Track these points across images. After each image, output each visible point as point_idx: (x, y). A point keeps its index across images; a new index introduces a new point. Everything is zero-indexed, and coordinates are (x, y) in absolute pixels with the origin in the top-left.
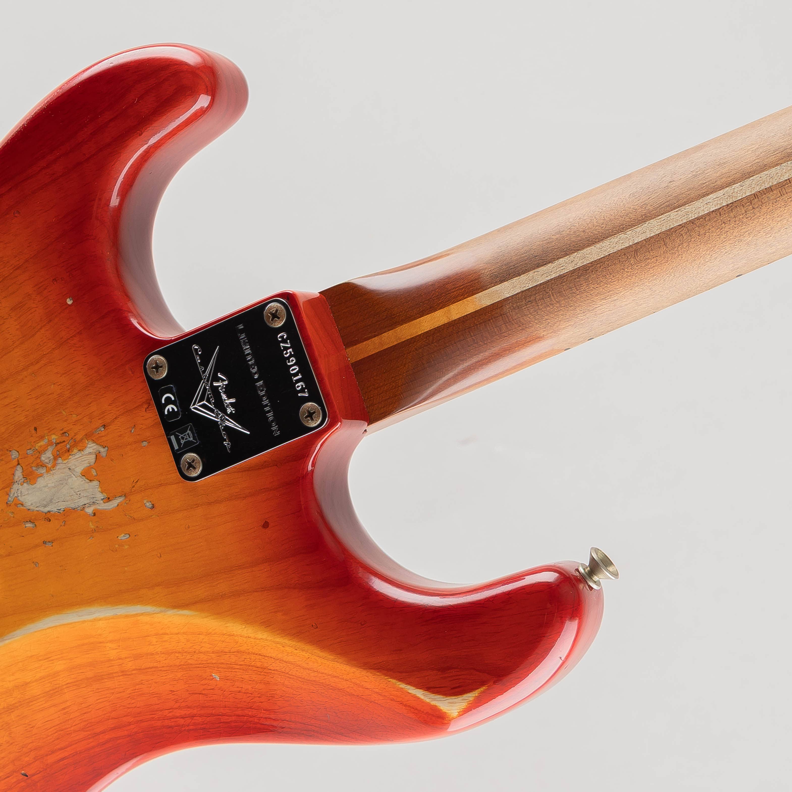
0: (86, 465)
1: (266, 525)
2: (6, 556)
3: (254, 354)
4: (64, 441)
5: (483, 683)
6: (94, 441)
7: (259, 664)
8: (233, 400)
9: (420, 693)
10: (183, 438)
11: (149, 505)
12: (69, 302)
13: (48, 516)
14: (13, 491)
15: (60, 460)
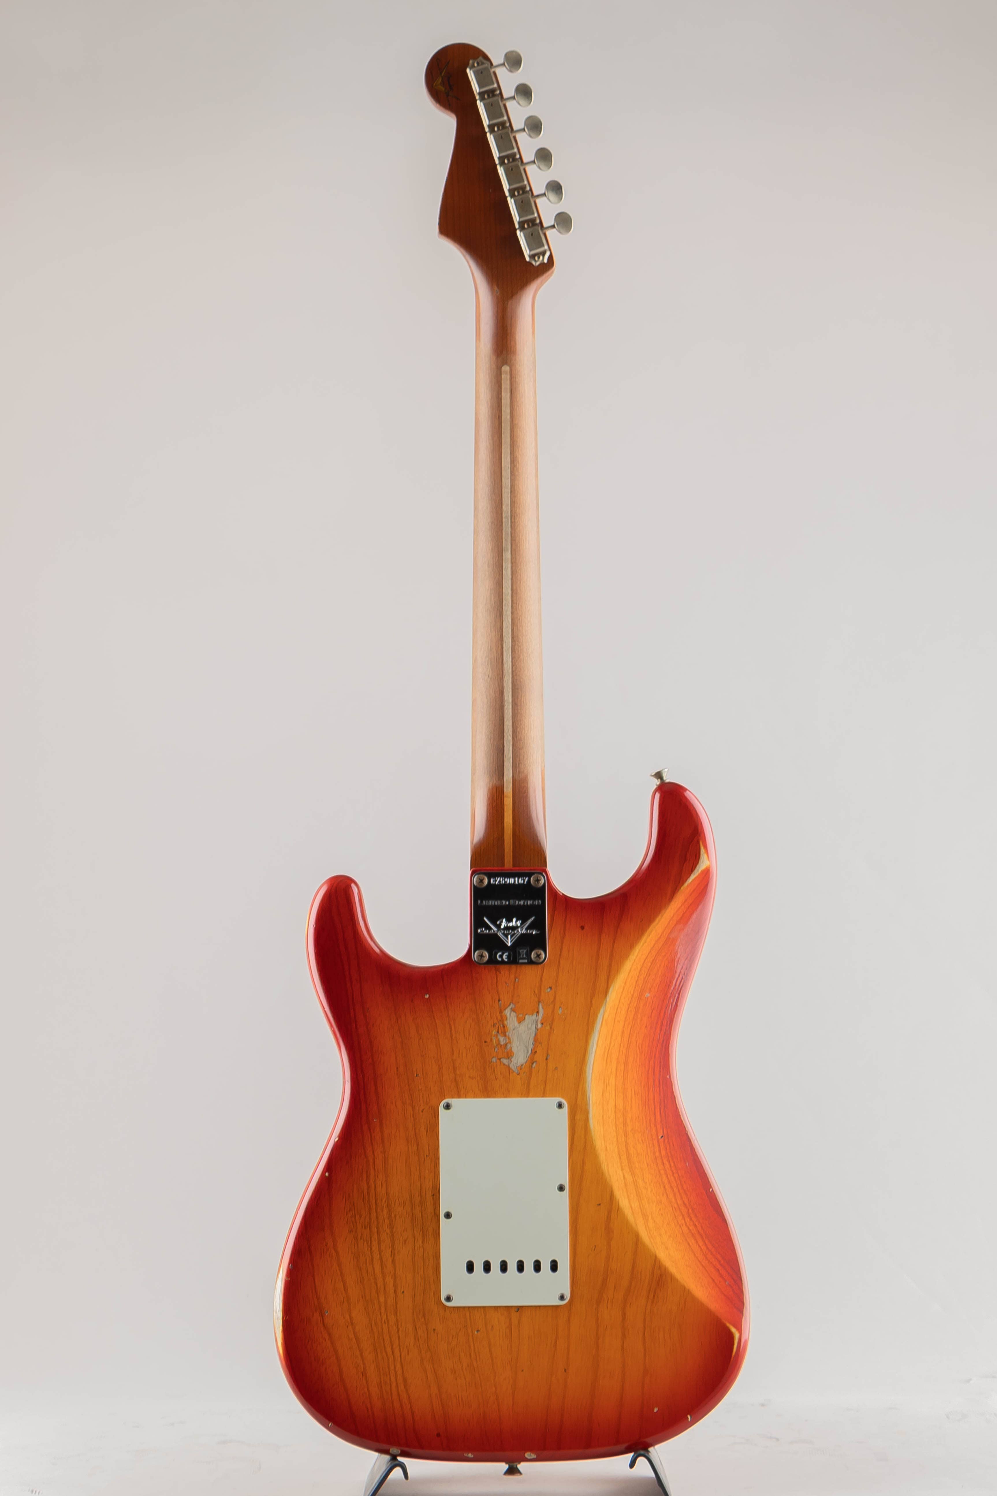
0: (515, 1019)
1: (583, 928)
2: (545, 1084)
3: (496, 899)
4: (498, 1027)
5: (698, 842)
6: (505, 1009)
7: (649, 964)
8: (514, 920)
9: (693, 877)
10: (523, 956)
11: (549, 990)
12: (427, 996)
13: (533, 1052)
14: (513, 1068)
15: (507, 1034)
